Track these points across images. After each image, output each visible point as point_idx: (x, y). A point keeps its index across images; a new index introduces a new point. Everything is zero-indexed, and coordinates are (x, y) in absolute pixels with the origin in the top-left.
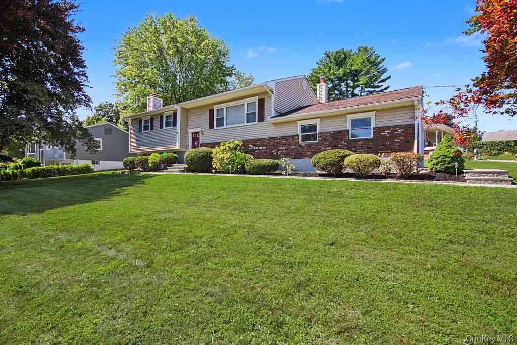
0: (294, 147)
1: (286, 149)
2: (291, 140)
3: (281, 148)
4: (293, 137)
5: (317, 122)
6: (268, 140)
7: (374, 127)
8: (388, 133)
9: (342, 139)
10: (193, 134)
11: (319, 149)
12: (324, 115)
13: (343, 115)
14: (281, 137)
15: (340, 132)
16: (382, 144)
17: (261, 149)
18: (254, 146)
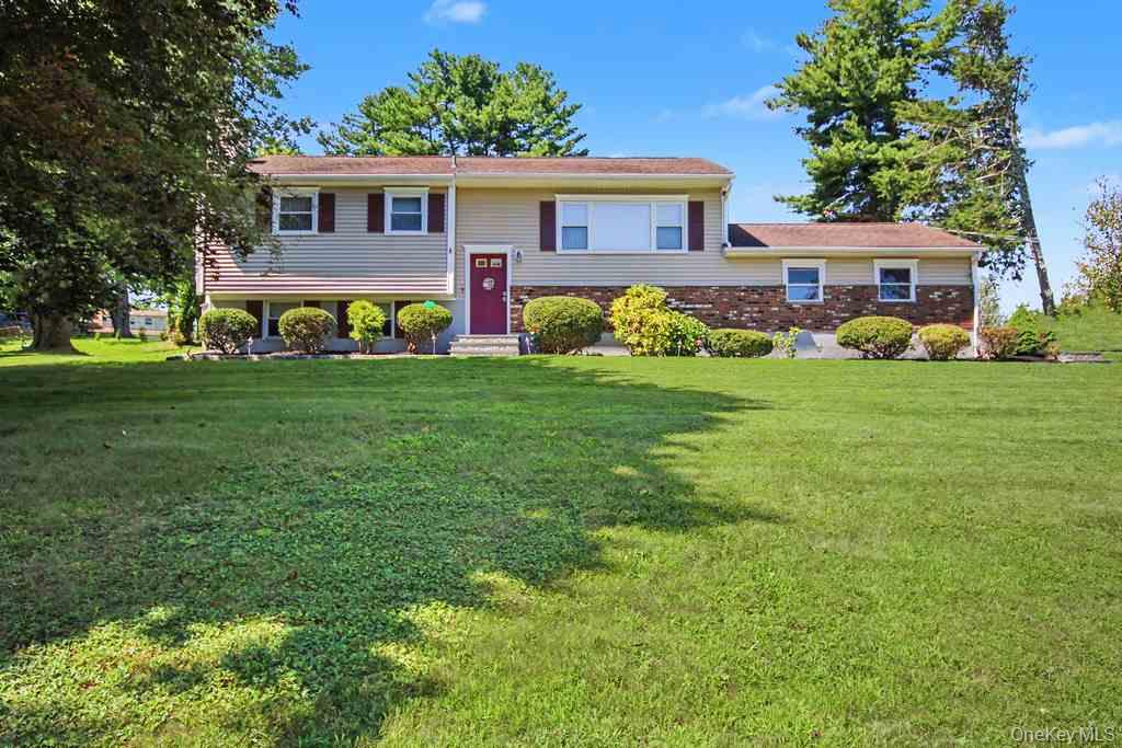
0: (776, 309)
1: (759, 312)
2: (770, 293)
3: (749, 309)
4: (775, 289)
5: (820, 264)
6: (716, 290)
7: (918, 283)
8: (939, 296)
9: (868, 299)
10: (474, 257)
11: (826, 315)
12: (832, 255)
13: (869, 259)
14: (748, 287)
15: (865, 287)
16: (930, 312)
17: (701, 309)
18: (681, 300)
